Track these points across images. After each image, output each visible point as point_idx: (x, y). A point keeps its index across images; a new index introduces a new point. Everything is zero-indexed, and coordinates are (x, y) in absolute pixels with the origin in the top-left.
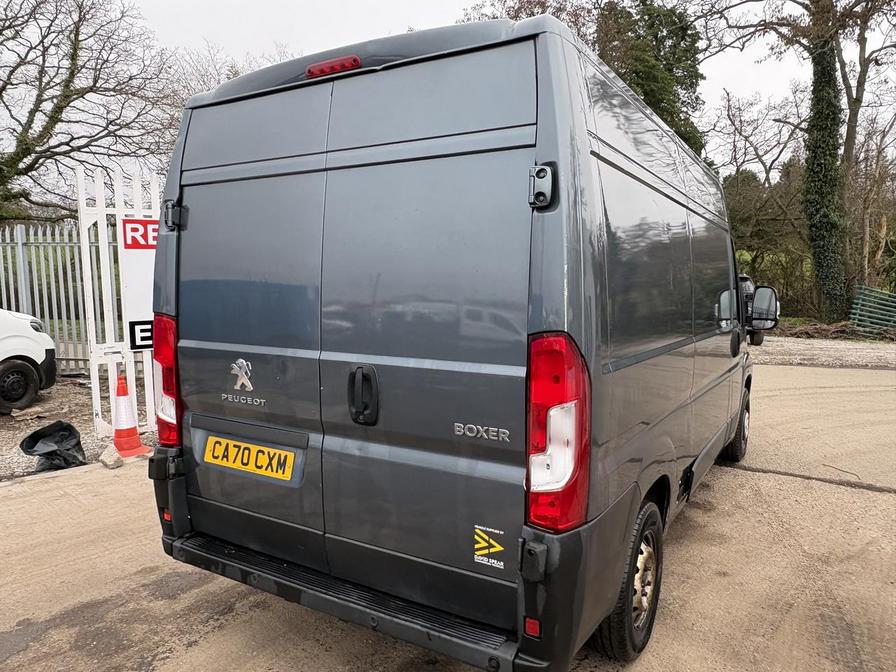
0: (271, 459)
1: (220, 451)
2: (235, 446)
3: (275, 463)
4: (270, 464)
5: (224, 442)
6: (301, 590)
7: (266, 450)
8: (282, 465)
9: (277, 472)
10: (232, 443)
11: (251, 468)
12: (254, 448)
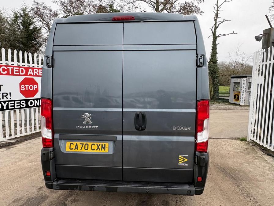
0: (98, 147)
1: (73, 146)
2: (80, 144)
3: (100, 147)
4: (98, 148)
5: (75, 143)
6: (117, 187)
7: (96, 143)
8: (104, 147)
9: (102, 150)
10: (78, 143)
11: (90, 150)
12: (90, 144)
